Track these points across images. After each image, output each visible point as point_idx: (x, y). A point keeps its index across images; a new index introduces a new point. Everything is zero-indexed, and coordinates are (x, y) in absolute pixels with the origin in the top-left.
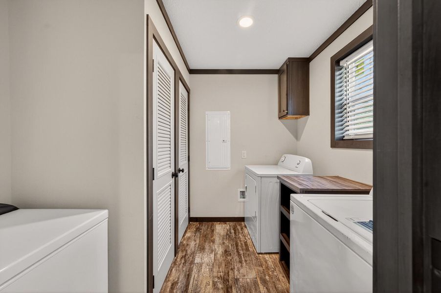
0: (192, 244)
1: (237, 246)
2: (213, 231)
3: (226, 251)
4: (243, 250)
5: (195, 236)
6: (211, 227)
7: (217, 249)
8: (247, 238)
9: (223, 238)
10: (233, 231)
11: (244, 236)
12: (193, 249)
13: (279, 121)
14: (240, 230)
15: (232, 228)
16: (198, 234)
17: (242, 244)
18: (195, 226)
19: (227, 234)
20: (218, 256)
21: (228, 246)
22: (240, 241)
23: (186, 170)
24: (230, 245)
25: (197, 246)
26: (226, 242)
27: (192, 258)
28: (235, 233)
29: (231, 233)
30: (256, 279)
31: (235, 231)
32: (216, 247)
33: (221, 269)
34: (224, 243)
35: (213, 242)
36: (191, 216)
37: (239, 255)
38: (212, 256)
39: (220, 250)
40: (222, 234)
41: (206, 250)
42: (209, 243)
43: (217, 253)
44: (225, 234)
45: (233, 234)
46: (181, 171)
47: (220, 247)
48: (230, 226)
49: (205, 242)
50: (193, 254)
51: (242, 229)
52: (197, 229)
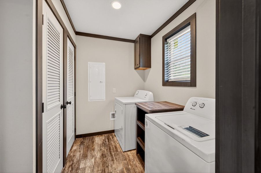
0: (78, 154)
1: (110, 149)
2: (93, 142)
3: (103, 155)
4: (114, 151)
5: (80, 148)
6: (92, 140)
7: (97, 155)
8: (116, 143)
9: (100, 146)
10: (107, 140)
11: (114, 142)
12: (78, 158)
13: (135, 71)
14: (112, 138)
15: (106, 138)
16: (82, 146)
17: (113, 148)
18: (79, 141)
19: (103, 143)
20: (97, 159)
21: (104, 151)
22: (112, 146)
23: (73, 103)
24: (105, 150)
25: (81, 155)
26: (103, 148)
27: (78, 165)
28: (108, 141)
29: (106, 142)
30: (123, 170)
31: (108, 140)
32: (95, 154)
33: (99, 168)
34: (101, 149)
35: (94, 150)
36: (77, 134)
37: (112, 155)
38: (93, 160)
39: (98, 155)
40: (100, 143)
41: (89, 157)
42: (91, 151)
43: (96, 158)
44: (102, 143)
45: (107, 142)
46: (69, 103)
47: (99, 153)
48: (105, 137)
49: (87, 151)
50: (79, 162)
51: (113, 138)
52: (81, 143)
